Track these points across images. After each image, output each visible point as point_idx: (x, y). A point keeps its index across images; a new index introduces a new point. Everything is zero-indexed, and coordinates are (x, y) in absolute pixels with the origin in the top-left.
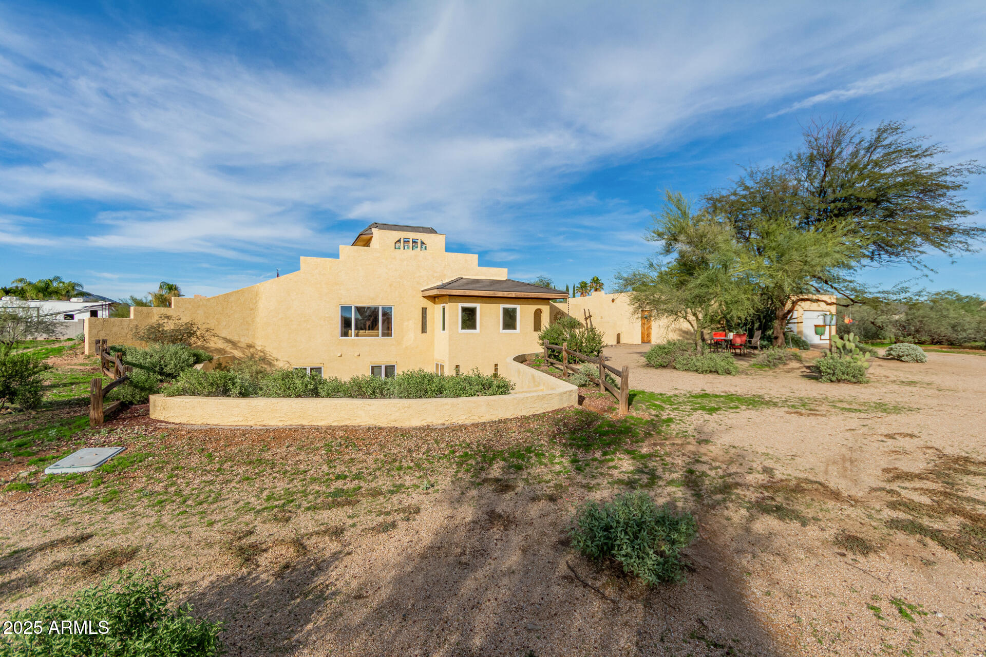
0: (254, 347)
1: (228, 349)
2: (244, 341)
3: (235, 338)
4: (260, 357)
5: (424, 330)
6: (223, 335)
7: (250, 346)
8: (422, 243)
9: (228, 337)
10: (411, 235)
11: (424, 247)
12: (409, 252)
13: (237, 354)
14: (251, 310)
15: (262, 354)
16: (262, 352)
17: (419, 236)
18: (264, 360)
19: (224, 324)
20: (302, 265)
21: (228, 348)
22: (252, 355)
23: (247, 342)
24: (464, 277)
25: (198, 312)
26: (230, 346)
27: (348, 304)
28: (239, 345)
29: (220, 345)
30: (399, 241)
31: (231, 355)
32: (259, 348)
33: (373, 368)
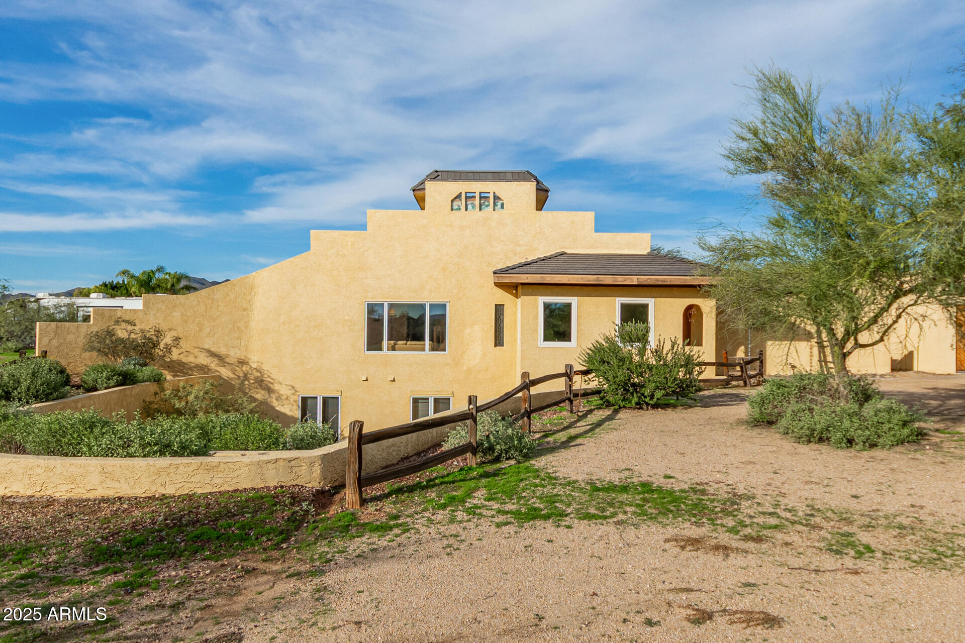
0: (247, 363)
1: (213, 366)
2: (234, 355)
3: (223, 351)
4: (256, 378)
5: (499, 341)
6: (207, 347)
7: (242, 362)
8: (496, 198)
9: (212, 349)
10: (477, 187)
11: (499, 204)
12: (475, 214)
13: (225, 373)
14: (245, 310)
15: (259, 374)
16: (258, 371)
17: (490, 187)
18: (260, 382)
19: (208, 330)
20: (313, 243)
21: (213, 364)
22: (246, 375)
23: (238, 356)
24: (568, 251)
25: (174, 314)
26: (216, 361)
27: (377, 300)
28: (227, 360)
29: (203, 359)
30: (459, 197)
31: (217, 374)
32: (254, 366)
33: (416, 401)
